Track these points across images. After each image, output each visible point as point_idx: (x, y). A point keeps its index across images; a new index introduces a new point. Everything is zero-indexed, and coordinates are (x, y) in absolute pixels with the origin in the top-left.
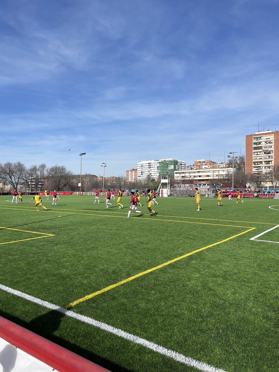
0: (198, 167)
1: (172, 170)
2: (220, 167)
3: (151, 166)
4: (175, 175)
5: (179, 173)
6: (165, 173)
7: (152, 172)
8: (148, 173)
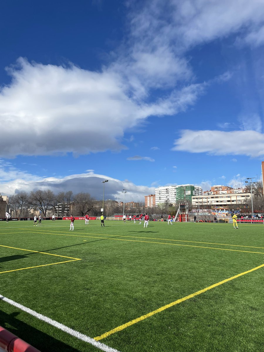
0: (215, 193)
1: (189, 195)
2: (237, 192)
3: (169, 192)
4: (193, 200)
5: (196, 198)
6: (182, 198)
7: (169, 197)
8: (165, 198)
